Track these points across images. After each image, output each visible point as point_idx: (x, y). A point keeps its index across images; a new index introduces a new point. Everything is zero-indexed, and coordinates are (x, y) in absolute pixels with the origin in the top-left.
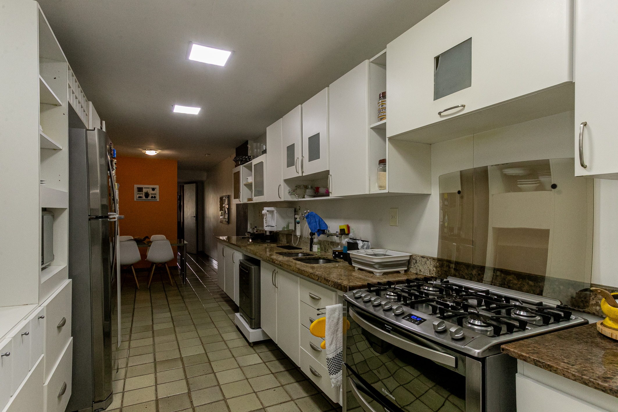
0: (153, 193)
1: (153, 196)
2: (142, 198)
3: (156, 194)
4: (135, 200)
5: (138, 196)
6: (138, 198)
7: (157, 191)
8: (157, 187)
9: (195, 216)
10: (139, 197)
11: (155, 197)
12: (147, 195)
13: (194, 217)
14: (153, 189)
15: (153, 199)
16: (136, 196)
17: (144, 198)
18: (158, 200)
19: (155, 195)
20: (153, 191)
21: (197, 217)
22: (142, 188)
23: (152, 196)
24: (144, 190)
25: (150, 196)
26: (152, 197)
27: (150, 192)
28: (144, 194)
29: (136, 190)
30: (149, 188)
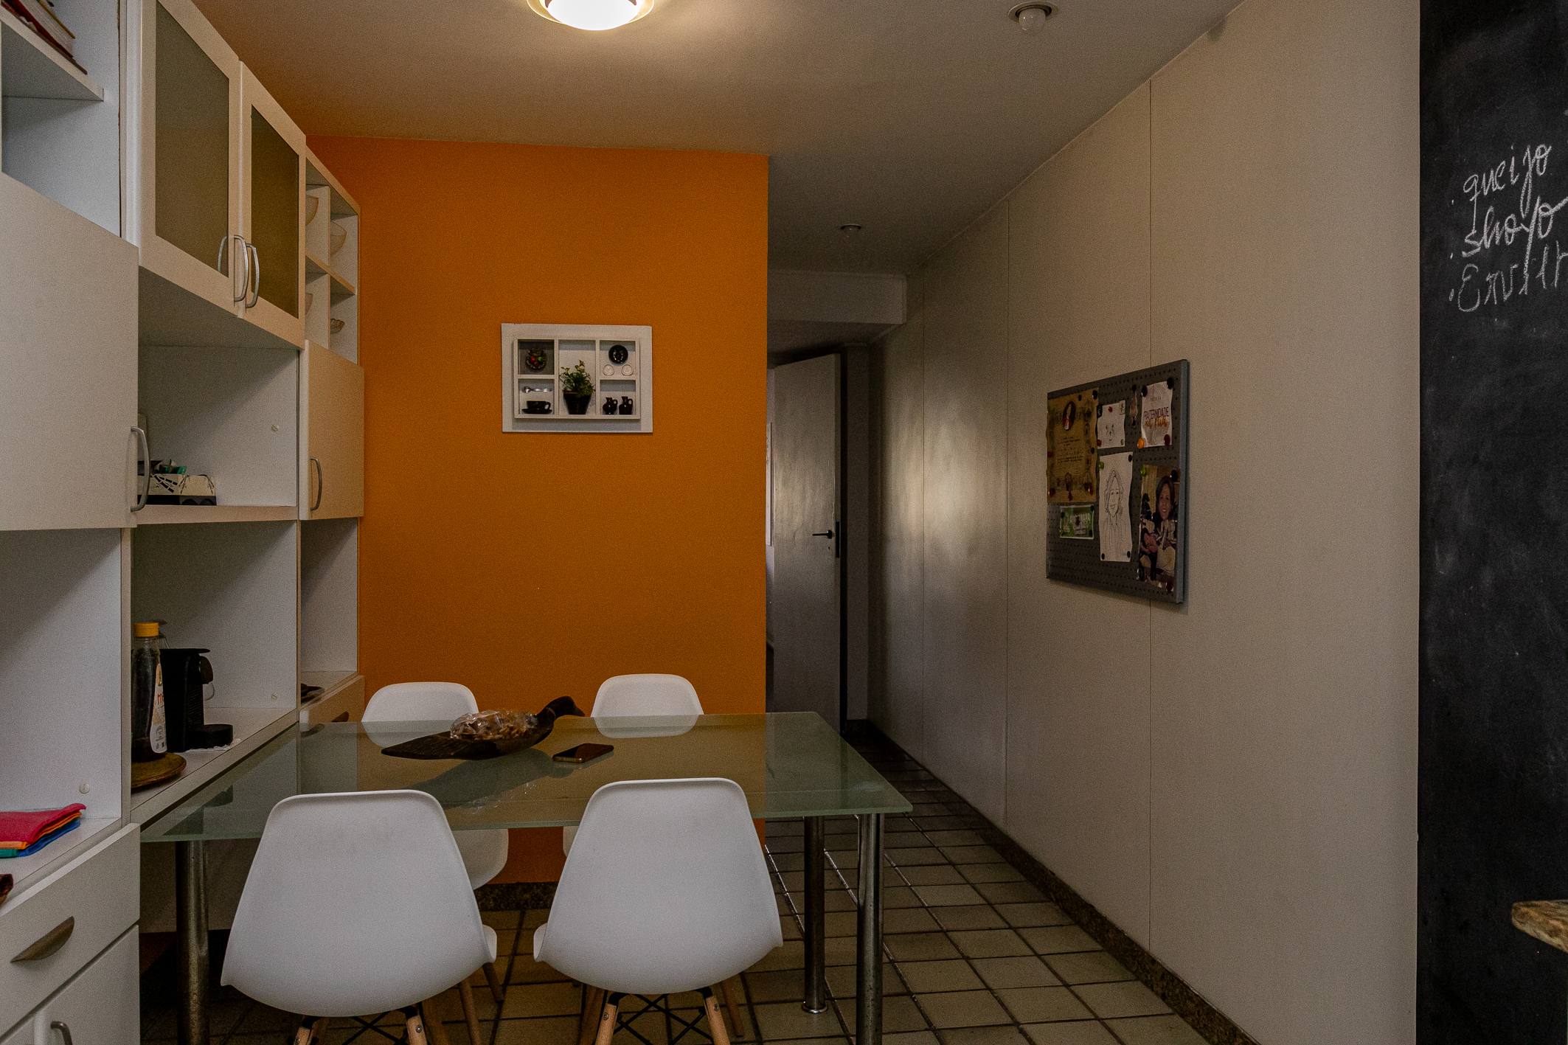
0: (618, 377)
1: (617, 396)
2: (548, 411)
3: (634, 382)
4: (507, 426)
5: (523, 398)
6: (525, 411)
7: (641, 366)
8: (640, 336)
9: (833, 531)
10: (529, 403)
11: (627, 407)
12: (578, 396)
13: (829, 535)
14: (619, 353)
15: (617, 416)
16: (513, 399)
17: (561, 411)
18: (647, 426)
19: (629, 395)
20: (618, 368)
21: (841, 535)
22: (551, 343)
23: (610, 401)
24: (565, 360)
25: (599, 397)
26: (609, 407)
27: (599, 368)
28: (559, 387)
29: (510, 357)
30: (590, 344)
